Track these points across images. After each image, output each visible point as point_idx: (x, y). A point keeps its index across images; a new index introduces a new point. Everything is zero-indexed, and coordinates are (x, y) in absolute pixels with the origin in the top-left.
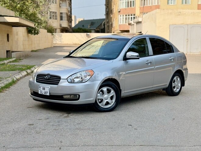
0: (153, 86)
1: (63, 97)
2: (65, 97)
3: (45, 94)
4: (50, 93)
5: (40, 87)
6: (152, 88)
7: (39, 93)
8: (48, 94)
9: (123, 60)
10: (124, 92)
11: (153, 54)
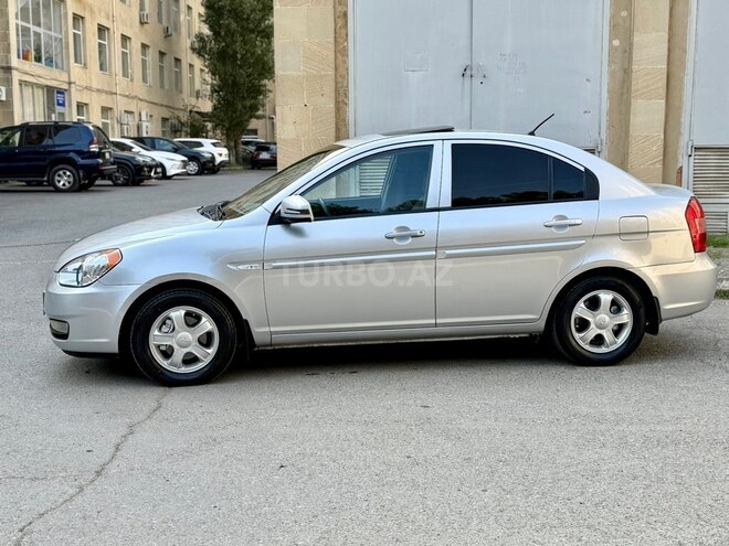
6: (436, 325)
9: (270, 224)
10: (267, 329)
11: (450, 205)
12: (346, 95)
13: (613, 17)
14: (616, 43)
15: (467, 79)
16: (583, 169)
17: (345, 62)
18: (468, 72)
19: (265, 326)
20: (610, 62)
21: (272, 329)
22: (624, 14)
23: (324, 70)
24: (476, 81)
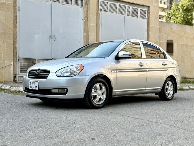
0: (146, 89)
1: (51, 92)
2: (53, 91)
3: (34, 89)
4: (39, 88)
5: (30, 82)
6: (145, 90)
7: (30, 88)
8: (37, 89)
9: (115, 59)
11: (146, 58)
12: (16, 40)
13: (84, 28)
14: (85, 34)
15: (51, 39)
17: (16, 30)
18: (51, 37)
20: (84, 39)
22: (86, 27)
23: (10, 31)
24: (53, 40)
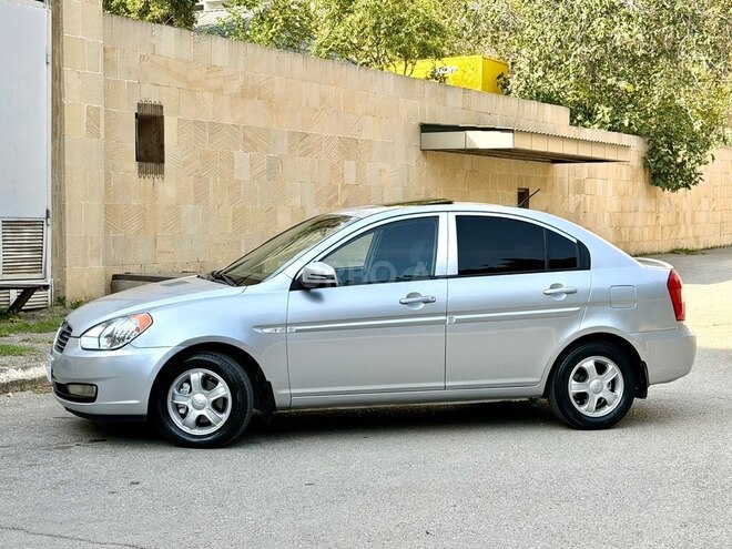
6: (445, 388)
9: (291, 289)
10: (287, 391)
11: (457, 273)
16: (575, 241)
19: (286, 388)
21: (293, 391)
